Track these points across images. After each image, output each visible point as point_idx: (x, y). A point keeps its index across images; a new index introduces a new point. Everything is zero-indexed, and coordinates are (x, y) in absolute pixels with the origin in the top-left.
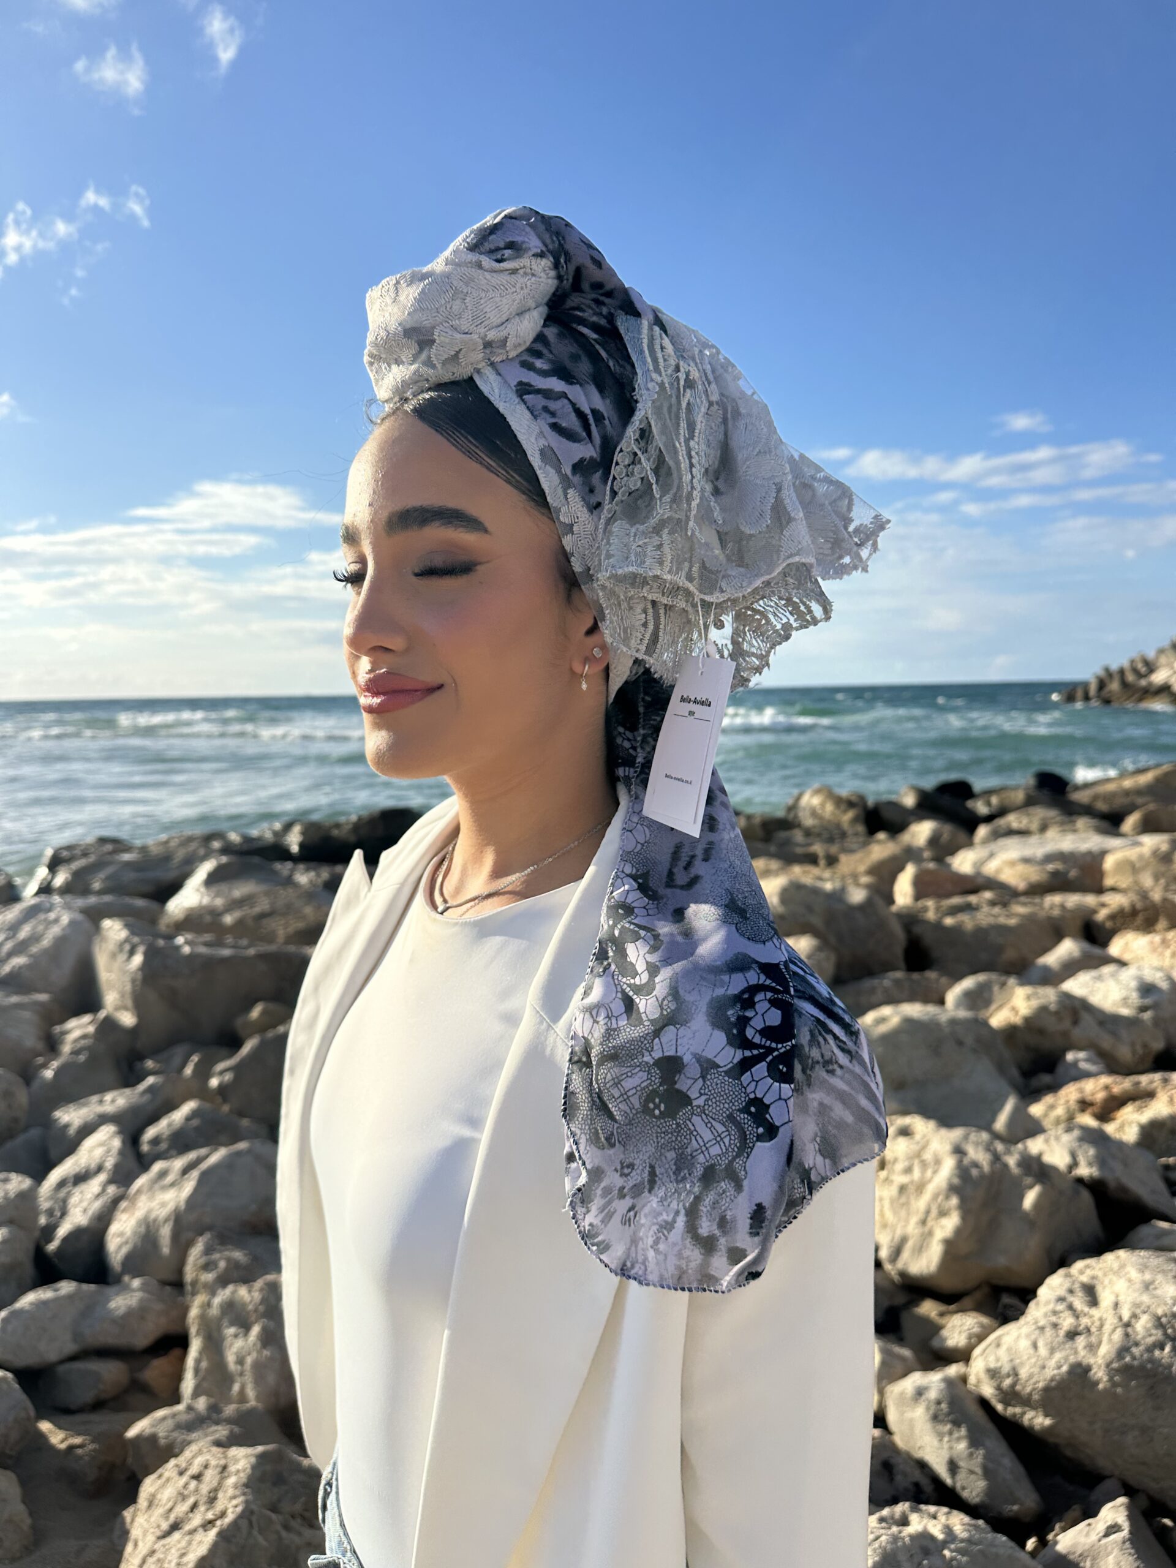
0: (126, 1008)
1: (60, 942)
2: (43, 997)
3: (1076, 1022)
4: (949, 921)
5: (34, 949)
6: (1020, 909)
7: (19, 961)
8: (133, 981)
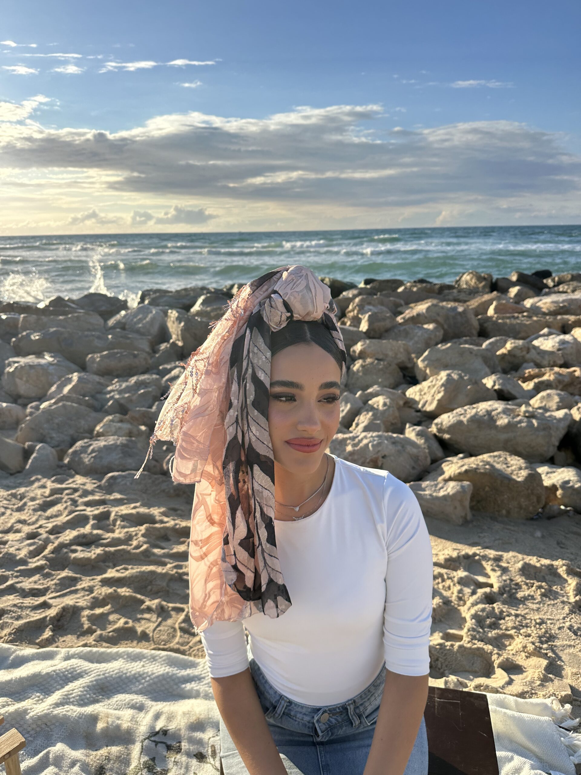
0: (179, 340)
1: (153, 319)
2: (150, 337)
3: (528, 353)
4: (500, 321)
5: (144, 322)
6: (535, 318)
7: (140, 325)
8: (182, 330)
